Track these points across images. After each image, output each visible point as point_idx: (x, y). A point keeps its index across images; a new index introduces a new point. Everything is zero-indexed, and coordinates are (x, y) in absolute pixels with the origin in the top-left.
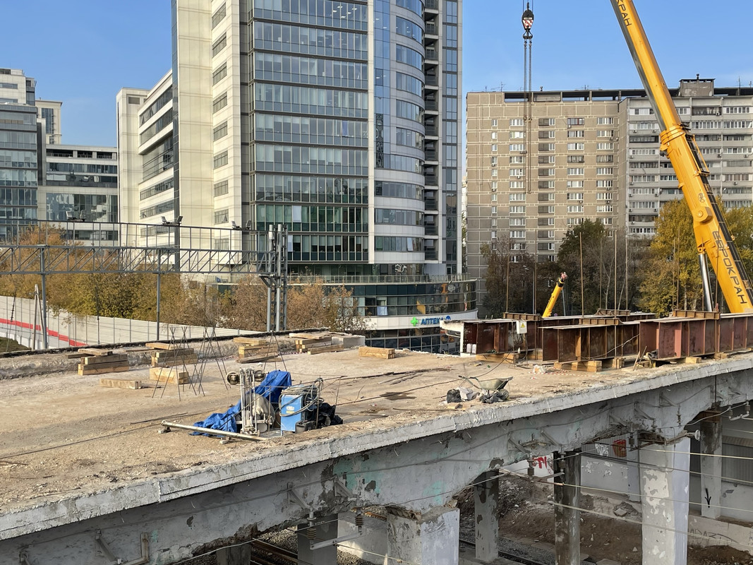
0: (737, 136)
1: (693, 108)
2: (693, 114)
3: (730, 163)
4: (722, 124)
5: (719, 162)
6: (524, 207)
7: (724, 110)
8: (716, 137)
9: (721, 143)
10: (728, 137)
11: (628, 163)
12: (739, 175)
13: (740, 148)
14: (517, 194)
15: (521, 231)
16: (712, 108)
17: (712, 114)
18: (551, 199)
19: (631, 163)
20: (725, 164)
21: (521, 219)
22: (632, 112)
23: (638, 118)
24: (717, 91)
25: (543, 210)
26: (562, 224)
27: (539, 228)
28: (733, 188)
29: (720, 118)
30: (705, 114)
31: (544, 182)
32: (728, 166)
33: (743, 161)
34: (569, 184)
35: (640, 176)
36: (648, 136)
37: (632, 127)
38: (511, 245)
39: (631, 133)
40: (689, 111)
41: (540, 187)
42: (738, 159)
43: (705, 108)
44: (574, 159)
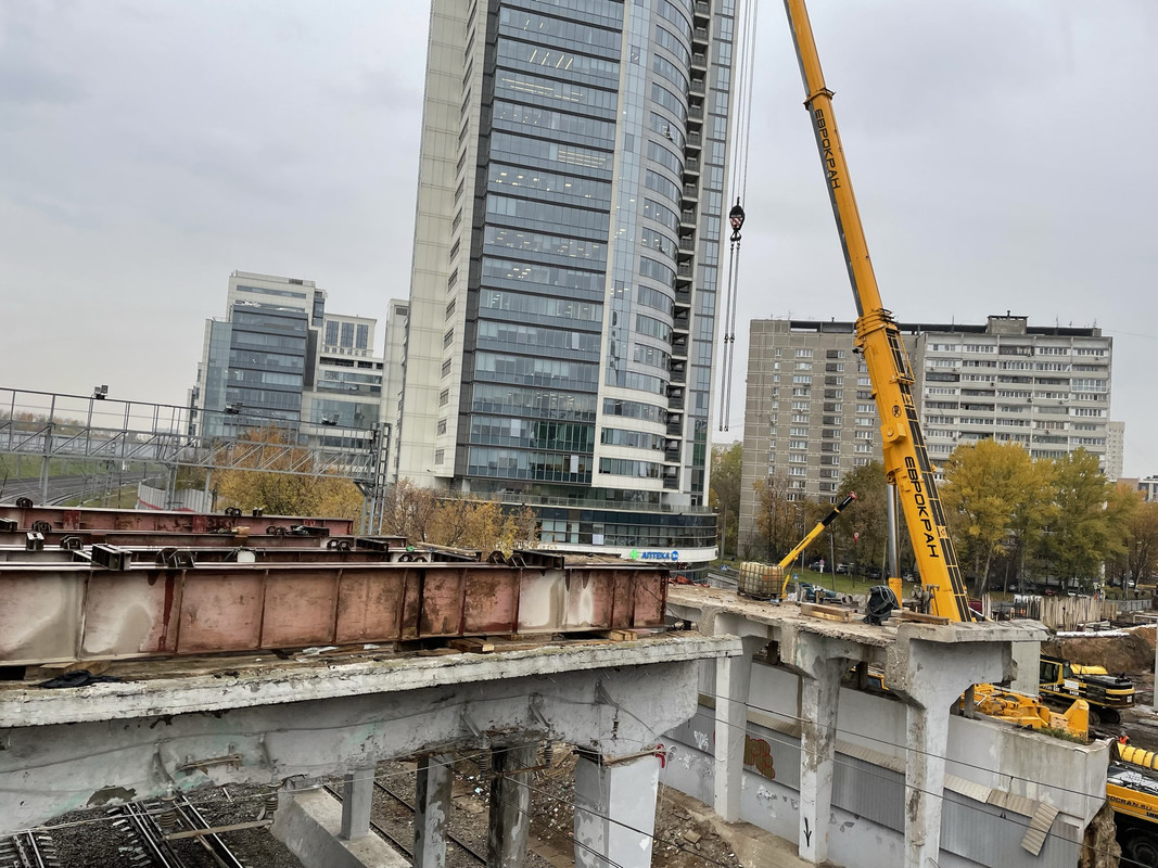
0: (1052, 380)
1: (1001, 347)
2: (1000, 353)
3: (1042, 408)
4: (1034, 366)
5: (1029, 407)
6: (806, 443)
7: (1037, 351)
8: (1027, 379)
9: (1033, 386)
10: (1041, 380)
11: (923, 403)
12: (1053, 422)
13: (1055, 393)
14: (799, 429)
15: (801, 469)
16: (1023, 347)
17: (1023, 354)
18: (837, 436)
19: (927, 403)
20: (1036, 409)
21: (802, 455)
22: (930, 348)
23: (936, 354)
24: (1031, 331)
25: (827, 447)
26: (848, 463)
27: (822, 467)
28: (1044, 437)
29: (1032, 359)
30: (1015, 354)
31: (830, 417)
32: (1040, 412)
33: (1057, 407)
34: (857, 421)
35: (937, 418)
36: (948, 374)
37: (929, 364)
38: (789, 481)
39: (928, 370)
40: (996, 350)
41: (825, 423)
42: (1051, 404)
43: (1015, 347)
44: (864, 395)
